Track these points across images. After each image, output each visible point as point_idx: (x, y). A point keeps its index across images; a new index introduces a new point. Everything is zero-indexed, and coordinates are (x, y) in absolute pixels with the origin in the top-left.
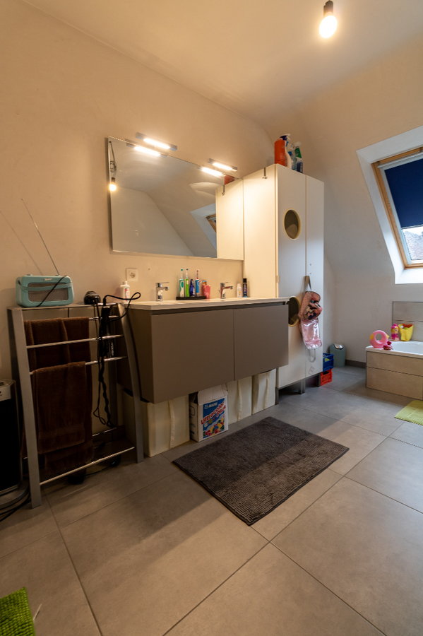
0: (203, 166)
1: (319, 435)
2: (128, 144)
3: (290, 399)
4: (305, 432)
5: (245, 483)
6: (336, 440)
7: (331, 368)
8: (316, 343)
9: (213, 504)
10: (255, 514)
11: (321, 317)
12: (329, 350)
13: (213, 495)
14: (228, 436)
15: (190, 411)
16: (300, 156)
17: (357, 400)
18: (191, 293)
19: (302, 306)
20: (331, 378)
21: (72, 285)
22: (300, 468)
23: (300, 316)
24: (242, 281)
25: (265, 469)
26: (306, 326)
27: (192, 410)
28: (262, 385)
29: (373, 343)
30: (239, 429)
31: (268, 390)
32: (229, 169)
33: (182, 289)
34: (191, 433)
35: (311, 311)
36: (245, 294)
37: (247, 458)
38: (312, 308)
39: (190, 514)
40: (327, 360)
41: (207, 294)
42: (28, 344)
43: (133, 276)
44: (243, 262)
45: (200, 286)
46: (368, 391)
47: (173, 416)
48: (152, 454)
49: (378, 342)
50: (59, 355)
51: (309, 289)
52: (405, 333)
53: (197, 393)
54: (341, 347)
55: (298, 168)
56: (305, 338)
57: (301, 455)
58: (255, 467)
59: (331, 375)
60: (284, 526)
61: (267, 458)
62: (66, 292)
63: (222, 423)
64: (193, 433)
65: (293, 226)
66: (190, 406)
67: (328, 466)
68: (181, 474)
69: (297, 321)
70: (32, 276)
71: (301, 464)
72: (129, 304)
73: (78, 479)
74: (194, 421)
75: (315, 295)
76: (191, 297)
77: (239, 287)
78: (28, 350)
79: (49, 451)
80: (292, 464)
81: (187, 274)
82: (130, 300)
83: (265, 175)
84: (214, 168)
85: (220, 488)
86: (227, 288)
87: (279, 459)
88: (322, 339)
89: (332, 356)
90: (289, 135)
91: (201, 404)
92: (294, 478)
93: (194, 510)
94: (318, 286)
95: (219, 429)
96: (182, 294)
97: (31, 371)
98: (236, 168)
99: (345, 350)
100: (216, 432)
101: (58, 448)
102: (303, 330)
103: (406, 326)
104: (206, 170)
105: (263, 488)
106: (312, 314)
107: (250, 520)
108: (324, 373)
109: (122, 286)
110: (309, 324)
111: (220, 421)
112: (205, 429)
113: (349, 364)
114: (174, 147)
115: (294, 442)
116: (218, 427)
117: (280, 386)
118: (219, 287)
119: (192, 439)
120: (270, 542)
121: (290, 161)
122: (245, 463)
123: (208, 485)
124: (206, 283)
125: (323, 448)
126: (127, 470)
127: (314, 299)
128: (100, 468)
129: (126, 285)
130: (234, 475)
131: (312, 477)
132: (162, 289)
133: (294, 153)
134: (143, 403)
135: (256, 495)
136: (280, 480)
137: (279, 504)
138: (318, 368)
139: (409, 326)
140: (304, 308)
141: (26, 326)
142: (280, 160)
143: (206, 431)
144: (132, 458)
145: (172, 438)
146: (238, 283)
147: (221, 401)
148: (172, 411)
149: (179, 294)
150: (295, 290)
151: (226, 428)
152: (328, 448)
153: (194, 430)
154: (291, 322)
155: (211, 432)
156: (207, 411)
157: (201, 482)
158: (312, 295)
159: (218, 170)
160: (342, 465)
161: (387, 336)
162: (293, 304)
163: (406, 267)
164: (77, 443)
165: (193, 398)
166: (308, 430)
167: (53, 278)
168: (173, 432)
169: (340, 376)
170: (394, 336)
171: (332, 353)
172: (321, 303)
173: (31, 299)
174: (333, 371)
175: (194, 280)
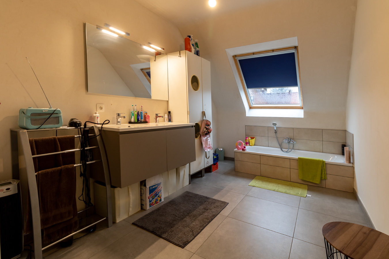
0: (144, 45)
1: (214, 198)
2: (97, 28)
3: (197, 180)
4: (206, 197)
5: (178, 228)
6: (222, 200)
7: (217, 162)
8: (209, 148)
9: (161, 241)
10: (185, 242)
11: (211, 134)
12: (215, 151)
13: (160, 237)
14: (164, 205)
15: (141, 191)
16: (198, 47)
17: (231, 178)
18: (138, 120)
19: (202, 128)
20: (217, 167)
21: (62, 115)
22: (206, 216)
23: (201, 133)
24: (168, 113)
25: (188, 219)
26: (204, 139)
27: (142, 190)
28: (182, 173)
29: (237, 147)
30: (170, 200)
31: (185, 176)
32: (159, 49)
33: (133, 117)
34: (142, 205)
35: (206, 130)
36: (170, 120)
37: (177, 215)
38: (207, 129)
39: (149, 249)
40: (215, 157)
41: (147, 120)
42: (33, 155)
43: (101, 108)
44: (168, 101)
45: (143, 115)
46: (236, 173)
47: (131, 196)
48: (118, 221)
49: (240, 147)
50: (55, 161)
51: (205, 119)
52: (251, 141)
53: (145, 180)
54: (222, 149)
55: (197, 53)
56: (204, 146)
57: (205, 209)
58: (182, 219)
59: (217, 165)
60: (201, 245)
61: (188, 213)
62: (57, 120)
63: (160, 197)
64: (143, 205)
65: (195, 83)
66: (141, 189)
67: (219, 213)
68: (139, 229)
69: (199, 136)
70: (32, 108)
71: (206, 214)
72: (102, 127)
73: (69, 243)
74: (143, 198)
75: (208, 122)
76: (138, 122)
77: (166, 116)
78: (33, 158)
79: (48, 226)
80: (201, 214)
81: (135, 108)
82: (103, 124)
83: (180, 55)
84: (151, 47)
85: (165, 232)
86: (159, 117)
87: (195, 213)
88: (212, 146)
89: (218, 155)
90: (192, 36)
91: (148, 187)
92: (203, 221)
93: (151, 247)
94: (209, 117)
95: (158, 201)
96: (133, 120)
97: (35, 173)
98: (164, 49)
99: (224, 151)
100: (157, 203)
101: (54, 224)
102: (202, 141)
103: (252, 138)
104: (145, 48)
105: (188, 229)
106: (207, 132)
107: (183, 245)
108: (214, 164)
109: (94, 115)
110: (206, 138)
111: (159, 196)
112: (150, 201)
113: (226, 159)
114: (128, 34)
115: (201, 203)
116: (158, 200)
117: (192, 173)
118: (155, 116)
119: (142, 209)
120: (194, 253)
121: (193, 50)
122: (176, 218)
123: (157, 232)
124: (147, 113)
125: (216, 204)
126: (103, 233)
127: (208, 124)
128: (82, 235)
129: (97, 115)
130: (171, 225)
131: (212, 219)
132: (121, 117)
133: (194, 45)
134: (112, 189)
135: (184, 233)
136: (196, 223)
137: (197, 235)
138: (211, 162)
139: (253, 138)
140: (203, 129)
141: (31, 142)
142: (187, 48)
143: (151, 203)
144: (105, 225)
145: (131, 209)
146: (165, 113)
147: (159, 185)
148: (130, 193)
149: (131, 120)
150: (198, 119)
151: (163, 200)
152: (219, 204)
153: (144, 203)
154: (196, 137)
155: (154, 203)
156: (151, 191)
157: (153, 231)
158: (206, 122)
159: (153, 48)
160: (226, 212)
161: (244, 144)
162: (197, 127)
163: (251, 108)
164: (68, 219)
165: (143, 183)
166: (208, 196)
167: (48, 110)
168: (131, 205)
169: (222, 166)
170: (247, 143)
171: (217, 153)
172: (211, 126)
173: (32, 124)
174: (219, 163)
175: (140, 112)
